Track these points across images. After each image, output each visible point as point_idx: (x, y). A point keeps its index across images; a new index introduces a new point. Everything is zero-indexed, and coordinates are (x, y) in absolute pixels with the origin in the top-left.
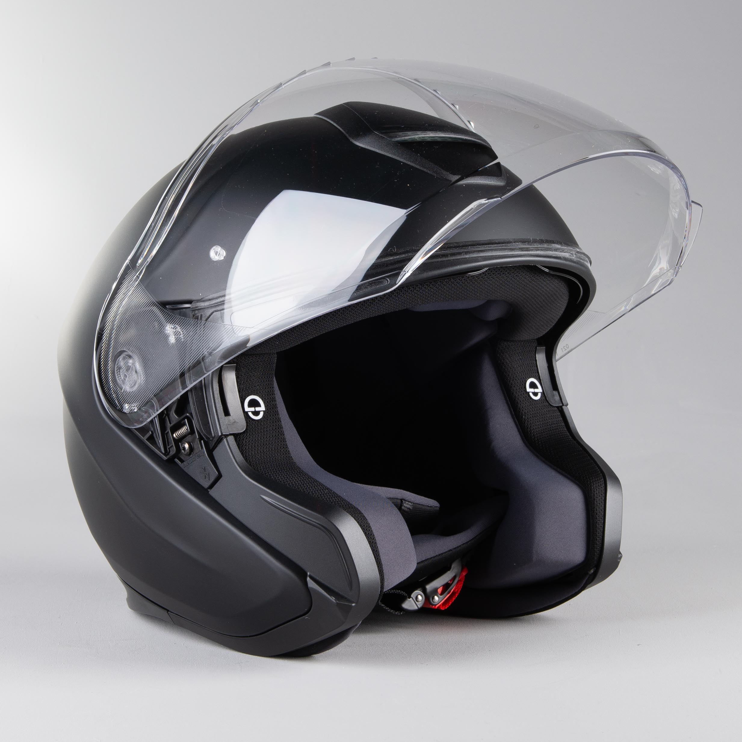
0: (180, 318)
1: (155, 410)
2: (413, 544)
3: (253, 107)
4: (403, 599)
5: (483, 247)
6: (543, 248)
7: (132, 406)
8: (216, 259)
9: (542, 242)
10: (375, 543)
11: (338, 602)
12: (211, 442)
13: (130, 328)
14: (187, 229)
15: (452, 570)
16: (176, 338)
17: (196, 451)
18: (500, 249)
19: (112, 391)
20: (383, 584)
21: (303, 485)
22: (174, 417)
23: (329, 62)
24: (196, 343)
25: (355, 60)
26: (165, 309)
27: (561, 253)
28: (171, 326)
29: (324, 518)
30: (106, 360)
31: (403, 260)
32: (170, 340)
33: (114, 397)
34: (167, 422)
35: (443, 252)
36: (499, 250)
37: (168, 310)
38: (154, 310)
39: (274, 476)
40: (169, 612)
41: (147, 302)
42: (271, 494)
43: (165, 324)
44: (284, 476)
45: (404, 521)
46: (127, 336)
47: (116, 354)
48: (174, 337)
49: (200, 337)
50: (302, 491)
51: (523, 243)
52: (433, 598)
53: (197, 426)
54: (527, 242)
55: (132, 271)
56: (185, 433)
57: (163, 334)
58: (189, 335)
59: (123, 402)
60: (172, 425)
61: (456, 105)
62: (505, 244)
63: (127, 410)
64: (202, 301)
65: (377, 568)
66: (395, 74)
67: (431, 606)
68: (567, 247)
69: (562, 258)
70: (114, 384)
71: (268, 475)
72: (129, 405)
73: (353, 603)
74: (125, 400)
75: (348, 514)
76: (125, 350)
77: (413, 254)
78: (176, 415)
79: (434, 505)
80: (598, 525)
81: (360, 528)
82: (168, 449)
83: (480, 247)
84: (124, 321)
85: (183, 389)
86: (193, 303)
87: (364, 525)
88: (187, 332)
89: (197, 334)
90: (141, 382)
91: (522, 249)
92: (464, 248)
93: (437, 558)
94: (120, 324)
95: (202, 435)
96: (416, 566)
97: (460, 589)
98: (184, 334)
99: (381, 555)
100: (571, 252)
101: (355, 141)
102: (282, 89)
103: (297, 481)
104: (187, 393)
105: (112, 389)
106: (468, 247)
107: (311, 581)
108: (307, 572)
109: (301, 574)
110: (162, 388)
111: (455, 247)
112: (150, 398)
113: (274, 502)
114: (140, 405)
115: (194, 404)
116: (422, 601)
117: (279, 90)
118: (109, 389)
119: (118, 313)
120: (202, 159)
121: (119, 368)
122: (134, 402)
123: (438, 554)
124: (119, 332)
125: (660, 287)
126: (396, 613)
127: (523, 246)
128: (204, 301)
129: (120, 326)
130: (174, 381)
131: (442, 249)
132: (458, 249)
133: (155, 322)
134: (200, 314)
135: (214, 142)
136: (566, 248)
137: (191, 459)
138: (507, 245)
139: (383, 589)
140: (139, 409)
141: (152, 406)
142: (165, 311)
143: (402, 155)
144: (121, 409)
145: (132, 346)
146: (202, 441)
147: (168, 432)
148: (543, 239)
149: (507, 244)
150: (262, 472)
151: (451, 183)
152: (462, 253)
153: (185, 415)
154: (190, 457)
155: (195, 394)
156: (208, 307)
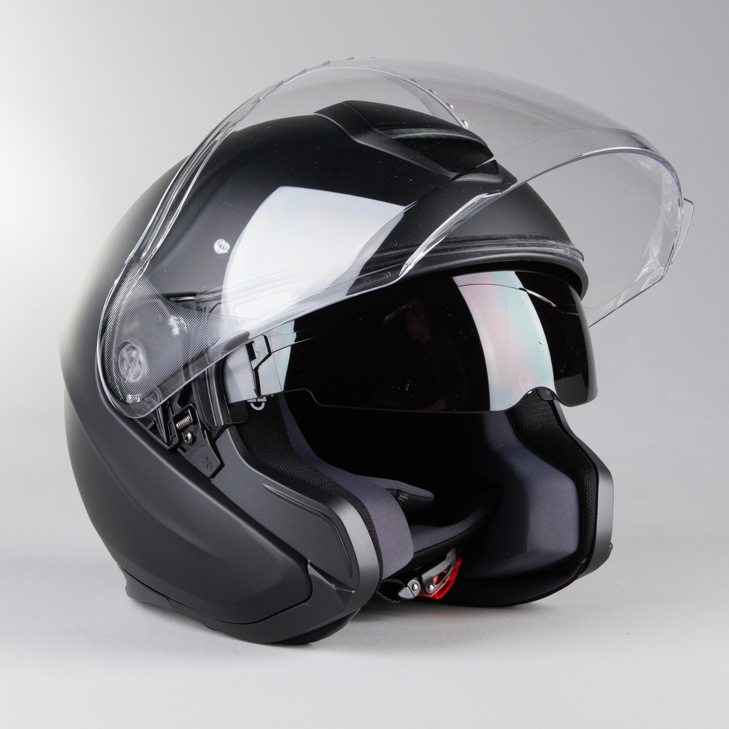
0: (184, 310)
1: (158, 401)
2: (410, 533)
3: (255, 104)
4: (400, 588)
5: (481, 242)
6: (539, 244)
7: (135, 397)
8: (219, 252)
9: (537, 238)
10: (375, 531)
11: (338, 589)
12: (213, 431)
13: (134, 320)
14: (191, 223)
15: (447, 560)
16: (180, 330)
17: (198, 441)
18: (498, 244)
19: (116, 382)
20: (381, 572)
21: (304, 474)
22: (177, 408)
23: (329, 61)
24: (200, 335)
25: (354, 59)
26: (169, 301)
27: (556, 249)
28: (175, 318)
29: (325, 507)
30: (110, 351)
31: (403, 254)
32: (174, 332)
33: (117, 388)
34: (170, 413)
35: (443, 246)
36: (497, 246)
37: (172, 303)
38: (158, 303)
39: (275, 466)
40: (169, 600)
41: (151, 295)
42: (273, 483)
43: (169, 316)
44: (285, 466)
45: (402, 511)
46: (131, 328)
47: (120, 345)
48: (178, 328)
49: (204, 329)
50: (303, 480)
51: (520, 239)
52: (429, 587)
53: (200, 416)
54: (523, 238)
55: (136, 264)
56: (187, 423)
57: (167, 325)
58: (193, 327)
59: (127, 393)
60: (175, 415)
61: (450, 104)
62: (503, 240)
63: (130, 401)
64: (206, 294)
65: (376, 556)
66: (391, 74)
67: (427, 595)
68: (562, 244)
69: (557, 254)
70: (117, 375)
71: (270, 465)
72: (132, 396)
73: (353, 590)
74: (129, 390)
75: (348, 503)
76: (128, 341)
77: (413, 248)
78: (180, 406)
79: (429, 496)
80: (590, 516)
81: (360, 517)
82: (171, 439)
83: (478, 243)
84: (128, 313)
85: (186, 380)
86: (197, 295)
87: (364, 514)
88: (191, 324)
89: (201, 326)
90: (144, 373)
91: (519, 245)
92: (463, 243)
93: (433, 548)
94: (124, 317)
95: (205, 425)
96: (413, 555)
97: (455, 579)
98: (188, 326)
99: (380, 543)
100: (566, 249)
101: (356, 138)
102: (283, 87)
103: (298, 471)
104: (190, 383)
105: (115, 380)
106: (466, 242)
107: (312, 568)
108: (308, 560)
109: (302, 561)
110: (166, 378)
111: (455, 242)
112: (153, 389)
113: (275, 491)
114: (143, 395)
115: (197, 395)
116: (418, 590)
117: (280, 88)
118: (113, 380)
119: (122, 306)
120: (206, 154)
121: (123, 360)
122: (137, 393)
123: (434, 544)
124: (123, 324)
125: (650, 284)
126: (393, 601)
127: (520, 241)
128: (208, 294)
129: (124, 318)
130: (178, 371)
131: (441, 244)
132: (457, 244)
133: (159, 314)
134: (205, 306)
135: (217, 138)
136: (560, 244)
137: (193, 448)
138: (505, 241)
139: (382, 577)
140: (143, 400)
141: (156, 397)
142: (169, 303)
143: (402, 152)
144: (124, 400)
145: (136, 338)
146: (205, 431)
147: (171, 422)
148: (539, 235)
149: (505, 239)
150: (264, 461)
151: (450, 180)
152: (461, 248)
153: (188, 406)
154: (192, 447)
155: (199, 384)
156: (212, 300)
